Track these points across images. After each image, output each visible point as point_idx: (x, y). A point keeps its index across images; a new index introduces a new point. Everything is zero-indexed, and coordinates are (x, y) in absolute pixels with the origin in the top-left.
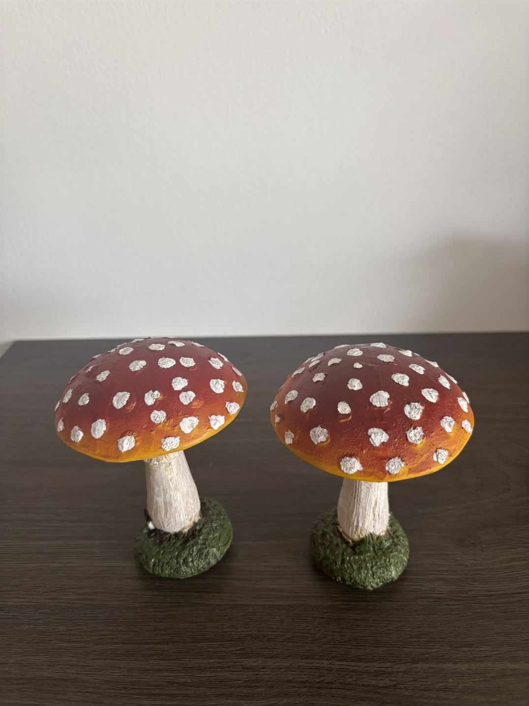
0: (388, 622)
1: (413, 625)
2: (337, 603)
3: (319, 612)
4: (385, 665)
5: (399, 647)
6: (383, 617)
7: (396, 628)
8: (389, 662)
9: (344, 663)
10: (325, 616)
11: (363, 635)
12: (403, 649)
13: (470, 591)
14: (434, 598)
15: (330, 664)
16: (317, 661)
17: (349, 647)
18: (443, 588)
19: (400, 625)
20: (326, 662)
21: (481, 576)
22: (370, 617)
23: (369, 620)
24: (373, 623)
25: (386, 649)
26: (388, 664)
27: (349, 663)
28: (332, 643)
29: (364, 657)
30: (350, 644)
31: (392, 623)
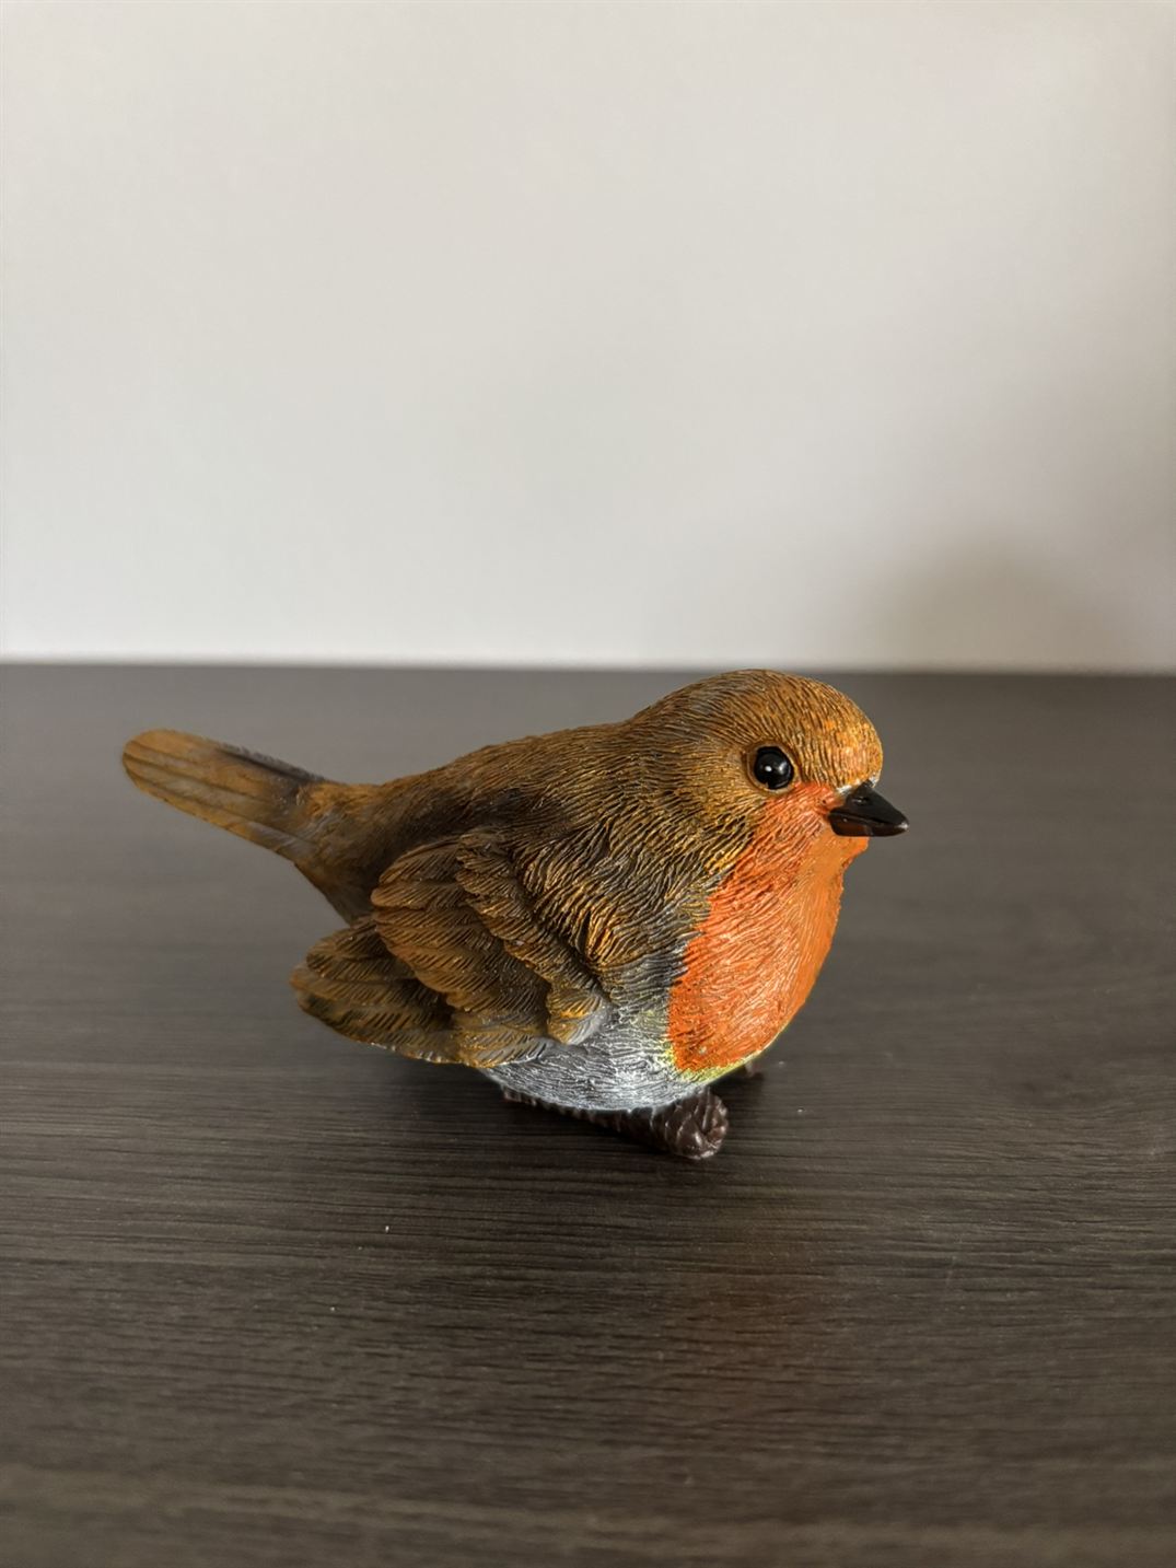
0: (685, 1346)
1: (807, 1360)
2: (468, 1270)
3: (376, 1298)
4: (635, 1526)
5: (723, 1449)
6: (670, 1327)
7: (718, 1368)
8: (662, 1510)
9: (429, 1508)
10: (397, 1315)
11: (555, 1391)
12: (745, 1457)
13: (1076, 1243)
14: (909, 1263)
15: (357, 1510)
16: (291, 1494)
17: (477, 1438)
18: (954, 1231)
19: (747, 1357)
20: (335, 1500)
21: (1119, 1195)
22: (603, 1325)
23: (597, 1336)
24: (611, 1347)
25: (655, 1452)
26: (659, 1523)
27: (453, 1511)
28: (394, 1421)
29: (538, 1485)
30: (481, 1427)
31: (707, 1348)
